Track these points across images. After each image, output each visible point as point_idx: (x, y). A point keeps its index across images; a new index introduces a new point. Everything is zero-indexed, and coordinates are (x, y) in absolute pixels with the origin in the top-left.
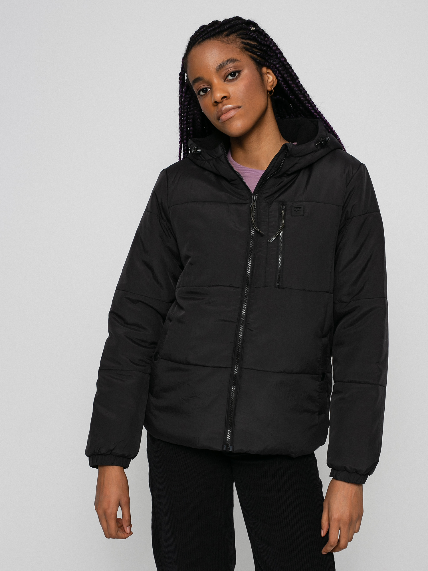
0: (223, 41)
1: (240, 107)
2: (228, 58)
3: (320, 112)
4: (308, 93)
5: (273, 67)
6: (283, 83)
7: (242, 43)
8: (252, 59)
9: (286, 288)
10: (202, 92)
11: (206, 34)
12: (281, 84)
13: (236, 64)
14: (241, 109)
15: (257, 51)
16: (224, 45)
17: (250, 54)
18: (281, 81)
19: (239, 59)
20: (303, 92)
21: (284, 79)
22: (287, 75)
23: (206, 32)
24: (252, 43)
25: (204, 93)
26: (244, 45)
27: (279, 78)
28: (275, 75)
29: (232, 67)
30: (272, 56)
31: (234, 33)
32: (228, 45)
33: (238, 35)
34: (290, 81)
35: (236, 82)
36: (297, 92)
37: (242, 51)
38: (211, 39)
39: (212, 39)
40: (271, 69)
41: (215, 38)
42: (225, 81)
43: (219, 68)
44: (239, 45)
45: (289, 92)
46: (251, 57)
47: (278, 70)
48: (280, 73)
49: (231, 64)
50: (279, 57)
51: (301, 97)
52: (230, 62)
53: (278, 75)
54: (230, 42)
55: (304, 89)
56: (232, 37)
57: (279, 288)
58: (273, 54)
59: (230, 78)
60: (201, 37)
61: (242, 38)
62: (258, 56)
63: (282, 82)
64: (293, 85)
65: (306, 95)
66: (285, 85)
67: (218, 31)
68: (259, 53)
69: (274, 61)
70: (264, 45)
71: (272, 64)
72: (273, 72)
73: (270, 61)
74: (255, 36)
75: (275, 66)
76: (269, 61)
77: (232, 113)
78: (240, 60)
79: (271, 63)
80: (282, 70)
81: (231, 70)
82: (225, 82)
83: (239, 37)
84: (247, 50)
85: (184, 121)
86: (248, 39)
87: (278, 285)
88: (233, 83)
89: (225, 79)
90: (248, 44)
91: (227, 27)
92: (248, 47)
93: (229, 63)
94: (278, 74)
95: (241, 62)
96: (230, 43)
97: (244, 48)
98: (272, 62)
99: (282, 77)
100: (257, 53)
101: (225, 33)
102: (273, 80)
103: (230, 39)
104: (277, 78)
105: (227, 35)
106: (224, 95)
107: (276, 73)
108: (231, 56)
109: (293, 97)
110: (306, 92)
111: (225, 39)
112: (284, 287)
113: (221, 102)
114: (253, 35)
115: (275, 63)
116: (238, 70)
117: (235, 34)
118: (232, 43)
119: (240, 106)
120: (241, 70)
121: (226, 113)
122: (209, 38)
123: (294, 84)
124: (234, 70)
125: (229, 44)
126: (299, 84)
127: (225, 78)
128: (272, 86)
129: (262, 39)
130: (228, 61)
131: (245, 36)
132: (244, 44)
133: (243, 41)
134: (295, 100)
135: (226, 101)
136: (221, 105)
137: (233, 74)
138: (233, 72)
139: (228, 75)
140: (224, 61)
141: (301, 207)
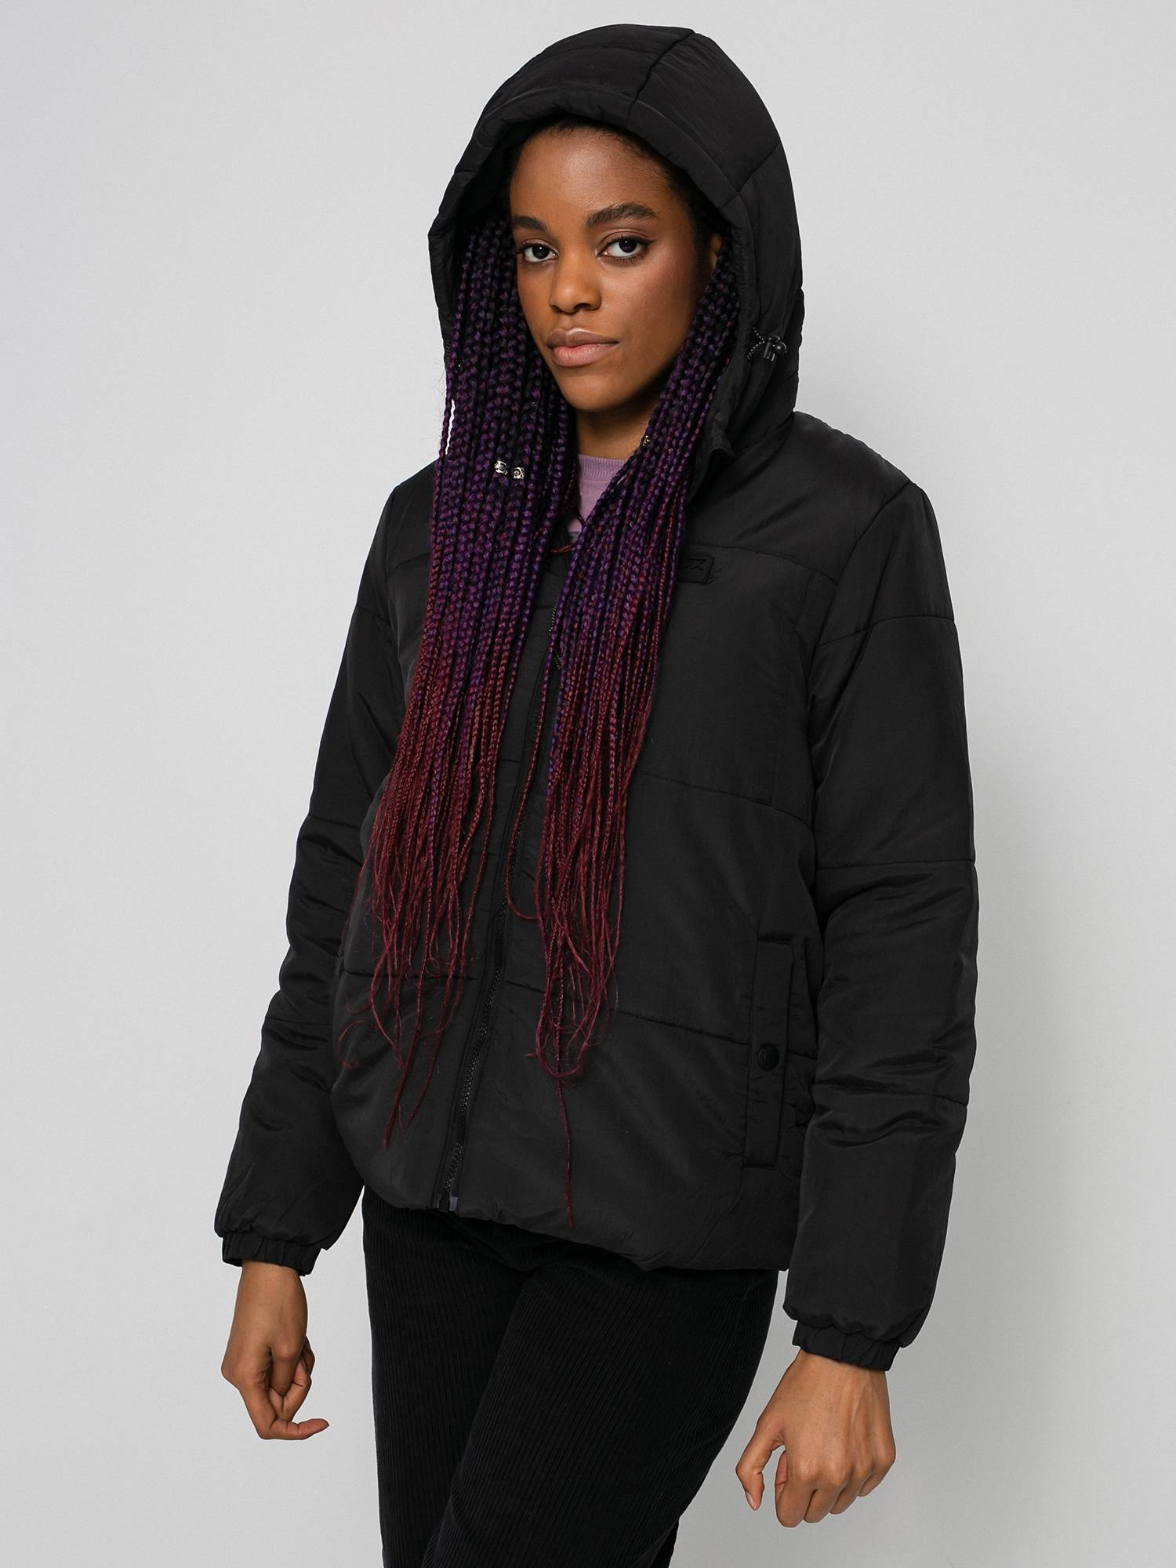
1: (615, 342)
13: (646, 221)
14: (616, 346)
19: (655, 209)
25: (538, 258)
29: (630, 227)
35: (631, 270)
42: (600, 254)
43: (595, 221)
49: (631, 220)
52: (630, 214)
59: (617, 251)
77: (588, 354)
78: (658, 214)
81: (624, 233)
82: (598, 260)
88: (620, 270)
89: (603, 249)
93: (626, 216)
95: (658, 219)
113: (571, 314)
116: (643, 237)
119: (617, 340)
120: (653, 241)
121: (576, 347)
124: (634, 235)
127: (603, 246)
130: (625, 207)
135: (581, 315)
136: (566, 320)
137: (626, 245)
138: (626, 239)
139: (614, 242)
140: (614, 206)
141: (705, 560)
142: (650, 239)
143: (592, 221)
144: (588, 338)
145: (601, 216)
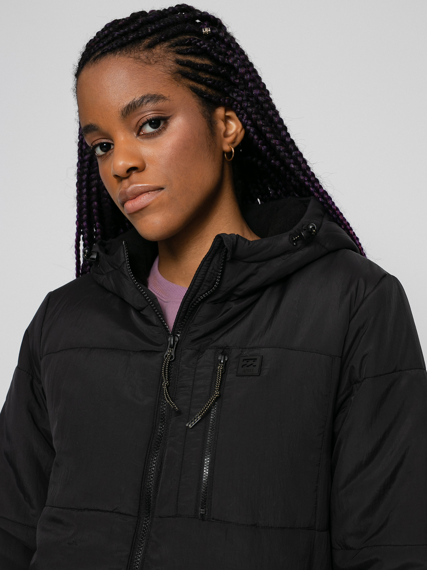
0: (139, 58)
1: (162, 189)
2: (145, 93)
3: (325, 192)
4: (305, 157)
5: (237, 105)
6: (256, 137)
7: (178, 62)
8: (194, 94)
9: (218, 520)
10: (101, 149)
11: (109, 42)
12: (253, 138)
13: (160, 104)
14: (162, 191)
15: (207, 76)
16: (140, 67)
17: (192, 83)
18: (252, 133)
19: (166, 95)
20: (294, 153)
21: (258, 131)
22: (263, 122)
23: (110, 38)
24: (198, 61)
25: (104, 151)
26: (181, 67)
27: (248, 127)
28: (241, 120)
29: (151, 111)
30: (236, 85)
31: (164, 41)
32: (148, 66)
33: (170, 46)
34: (269, 133)
35: (159, 139)
36: (282, 154)
37: (175, 79)
38: (116, 53)
39: (118, 53)
40: (234, 110)
41: (124, 51)
42: (138, 134)
43: (127, 112)
44: (170, 67)
45: (268, 153)
46: (191, 90)
47: (246, 112)
48: (249, 118)
49: (150, 106)
50: (251, 87)
51: (290, 163)
52: (148, 101)
53: (246, 121)
54: (153, 60)
55: (296, 149)
56: (158, 50)
57: (203, 520)
58: (240, 80)
59: (148, 129)
60: (100, 48)
61: (179, 52)
62: (208, 86)
63: (254, 135)
64: (273, 142)
65: (299, 159)
66: (260, 142)
67: (132, 37)
68: (210, 80)
69: (238, 96)
70: (224, 65)
71: (235, 100)
72: (237, 116)
73: (233, 95)
74: (206, 48)
75: (241, 105)
76: (231, 95)
77: (144, 200)
78: (169, 96)
79: (233, 98)
80: (254, 112)
81: (150, 115)
82: (138, 138)
83: (172, 50)
84: (185, 75)
85: (84, 189)
86: (191, 54)
87: (203, 514)
88: (152, 141)
89: (139, 130)
90: (188, 64)
91: (151, 29)
92: (188, 69)
93: (146, 104)
94: (248, 119)
95: (170, 100)
96: (153, 63)
97: (180, 72)
98: (236, 96)
99: (254, 125)
100: (206, 80)
101: (147, 41)
102: (236, 131)
103: (153, 54)
104: (244, 126)
105: (151, 46)
106: (131, 164)
107: (243, 118)
108: (151, 90)
109: (277, 163)
110: (301, 155)
111: (143, 55)
112: (213, 519)
113: (127, 178)
114: (201, 45)
115: (239, 99)
116: (163, 115)
117: (166, 44)
118: (156, 62)
119: (162, 186)
120: (170, 117)
121: (135, 198)
122: (113, 50)
123: (277, 139)
124: (157, 115)
125: (150, 64)
126: (287, 139)
127: (138, 128)
128: (233, 142)
129: (220, 53)
130: (143, 98)
131: (185, 48)
132: (181, 65)
133: (180, 57)
134: (282, 168)
135: (135, 176)
136: (126, 182)
137: (153, 124)
138: (153, 119)
139: (144, 124)
140: (136, 99)
141: (256, 359)
142: (167, 115)
143: (124, 113)
144: (142, 190)
145: (129, 109)
